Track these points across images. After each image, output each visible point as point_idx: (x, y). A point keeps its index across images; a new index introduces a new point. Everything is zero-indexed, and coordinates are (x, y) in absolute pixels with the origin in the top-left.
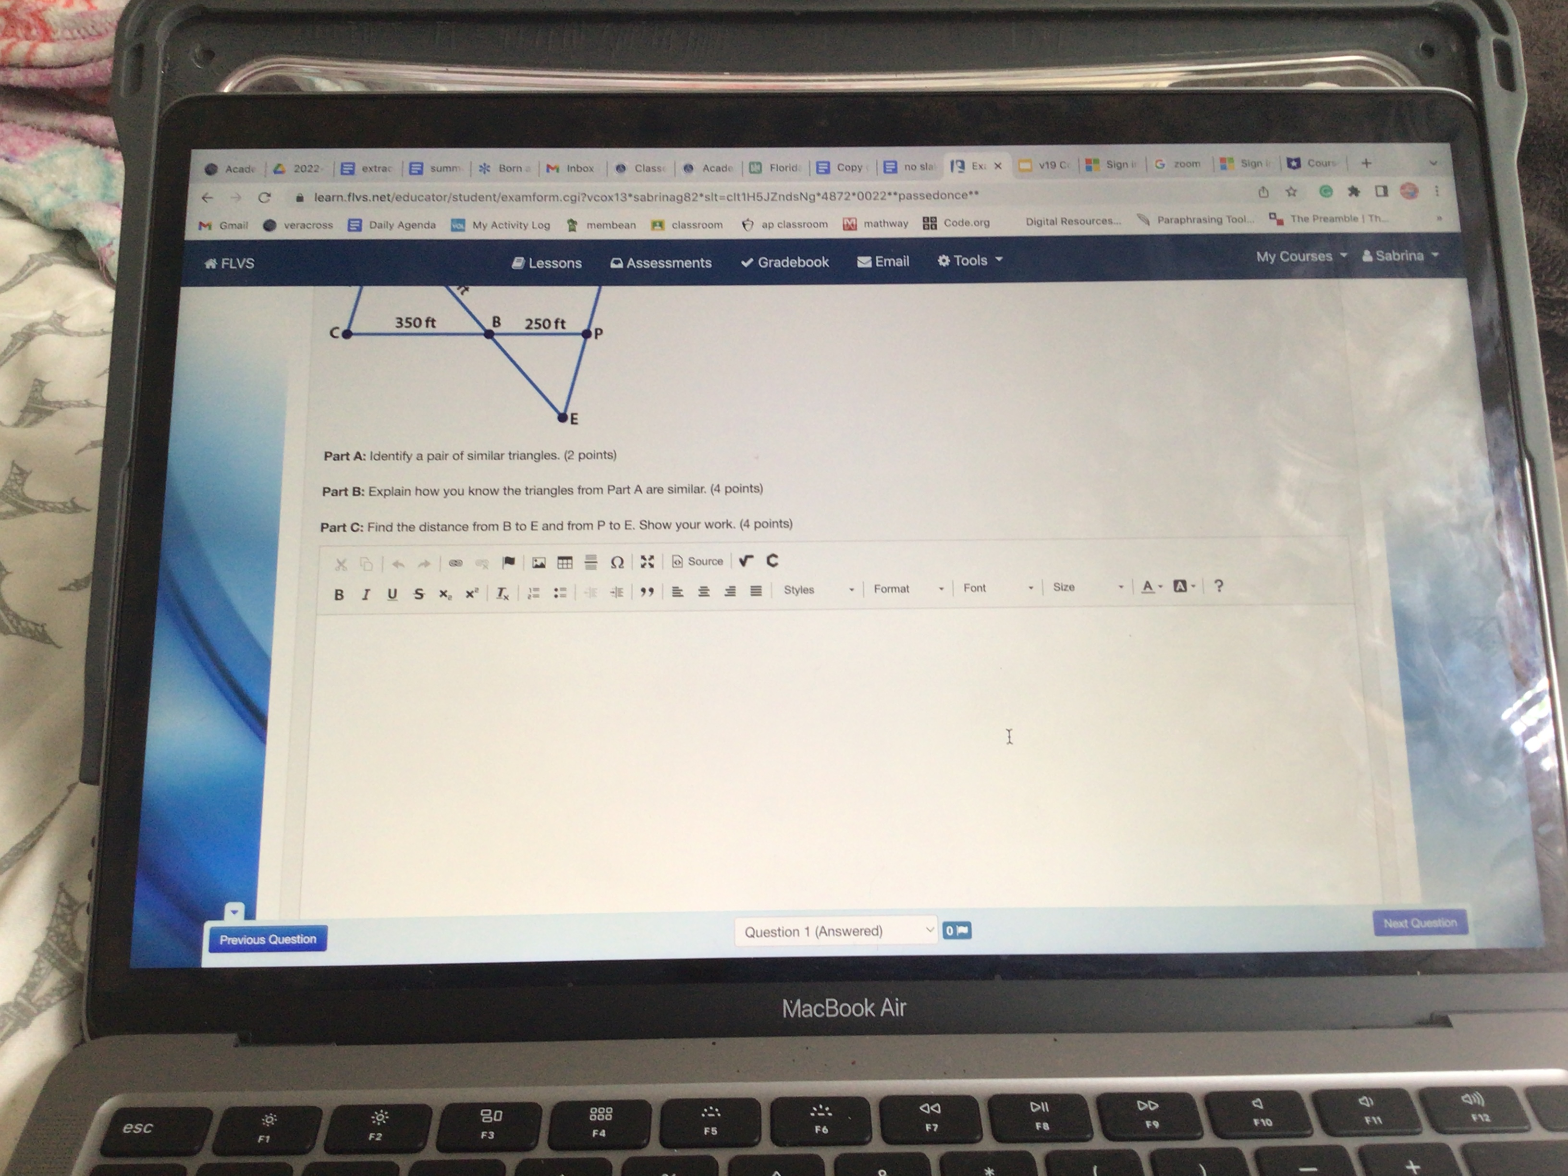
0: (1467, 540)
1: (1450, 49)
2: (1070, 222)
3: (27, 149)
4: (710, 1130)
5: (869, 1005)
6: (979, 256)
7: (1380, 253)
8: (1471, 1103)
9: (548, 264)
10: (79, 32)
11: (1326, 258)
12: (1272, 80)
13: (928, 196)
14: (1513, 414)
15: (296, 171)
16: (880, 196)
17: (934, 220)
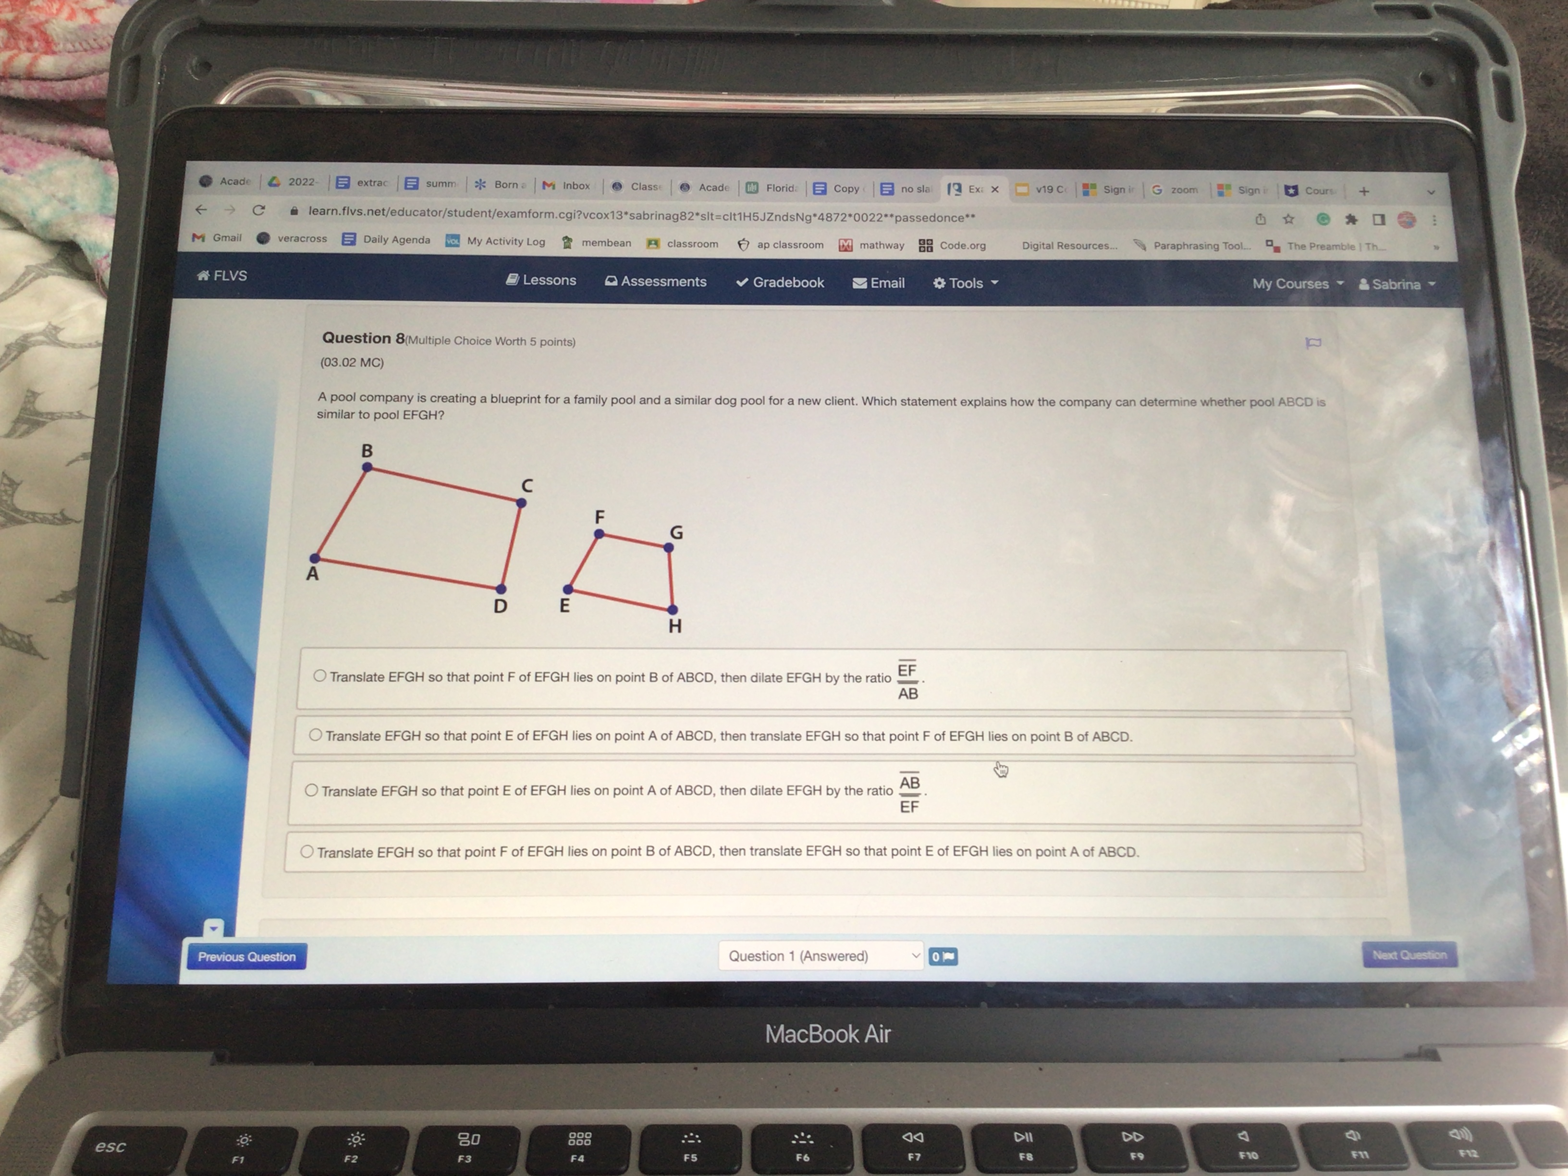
0: (1460, 570)
1: (1449, 78)
2: (1067, 246)
3: (27, 160)
4: (690, 1157)
5: (853, 1031)
6: (974, 279)
7: (1377, 282)
8: (1459, 1138)
9: (543, 281)
10: (81, 44)
11: (1323, 286)
12: (1270, 108)
13: (925, 219)
14: (1508, 444)
15: (291, 184)
16: (876, 218)
17: (930, 242)
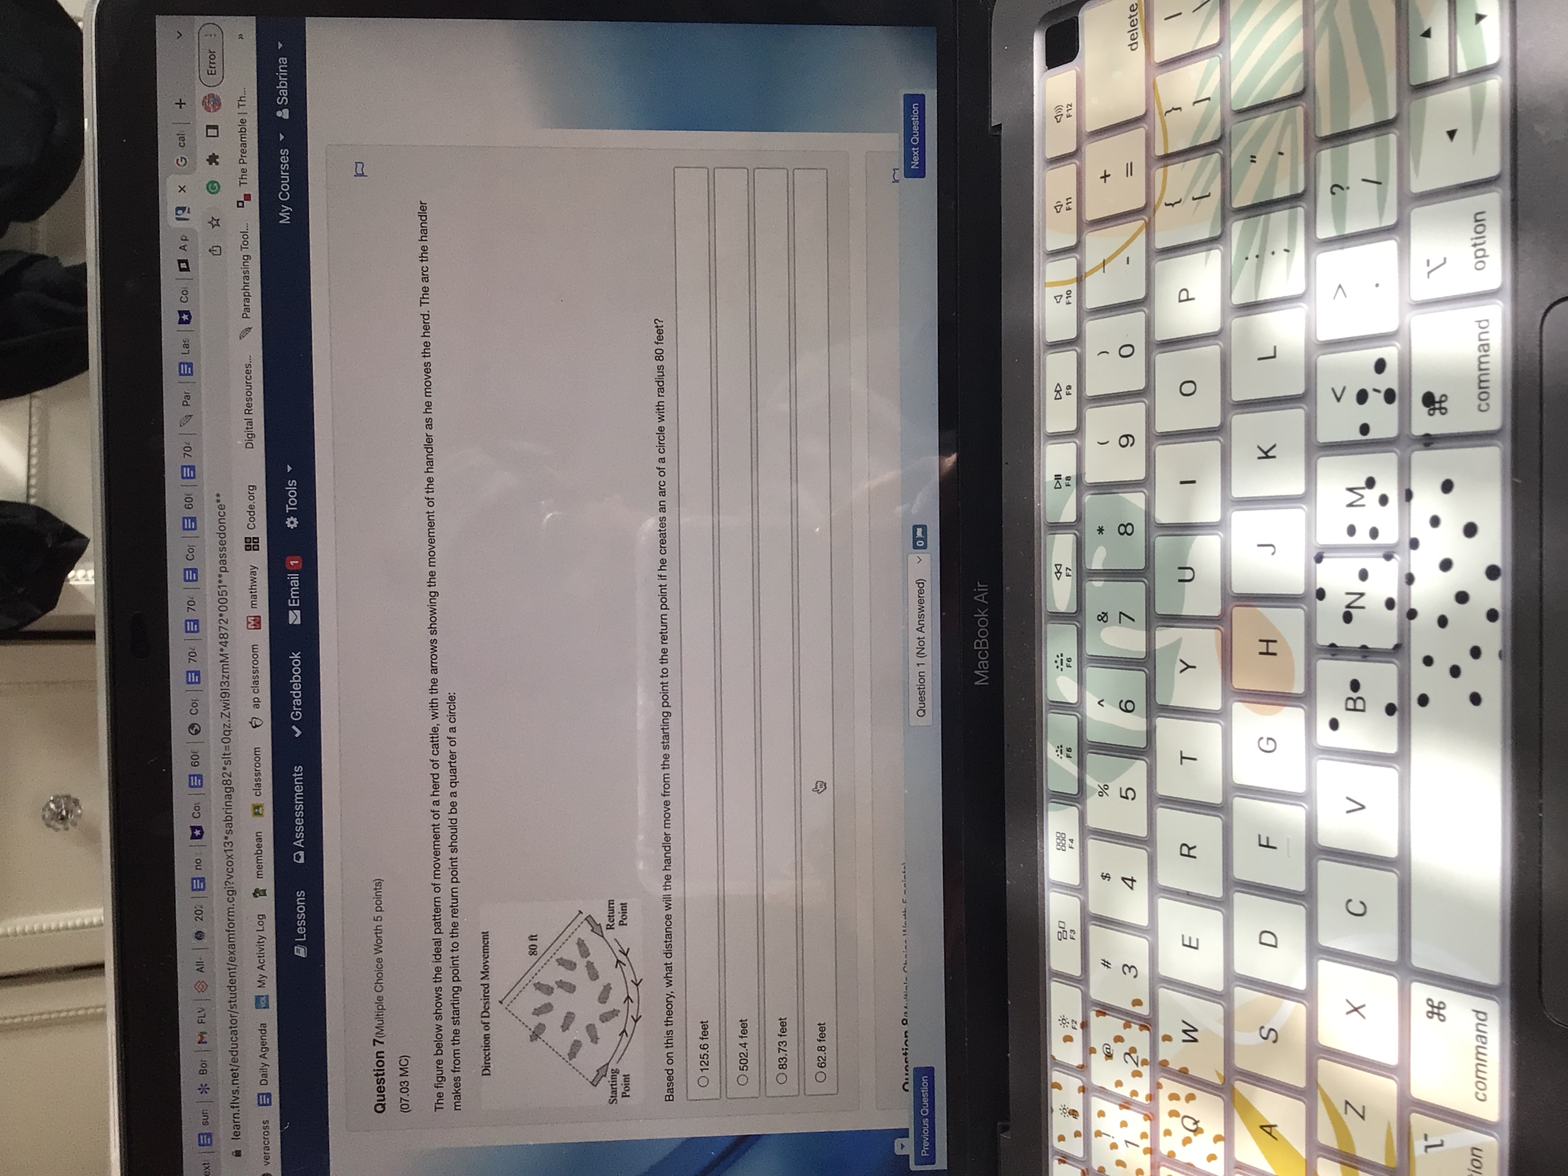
2: (249, 406)
5: (979, 613)
6: (287, 488)
7: (280, 101)
9: (302, 923)
11: (285, 155)
13: (222, 544)
16: (223, 590)
17: (248, 540)
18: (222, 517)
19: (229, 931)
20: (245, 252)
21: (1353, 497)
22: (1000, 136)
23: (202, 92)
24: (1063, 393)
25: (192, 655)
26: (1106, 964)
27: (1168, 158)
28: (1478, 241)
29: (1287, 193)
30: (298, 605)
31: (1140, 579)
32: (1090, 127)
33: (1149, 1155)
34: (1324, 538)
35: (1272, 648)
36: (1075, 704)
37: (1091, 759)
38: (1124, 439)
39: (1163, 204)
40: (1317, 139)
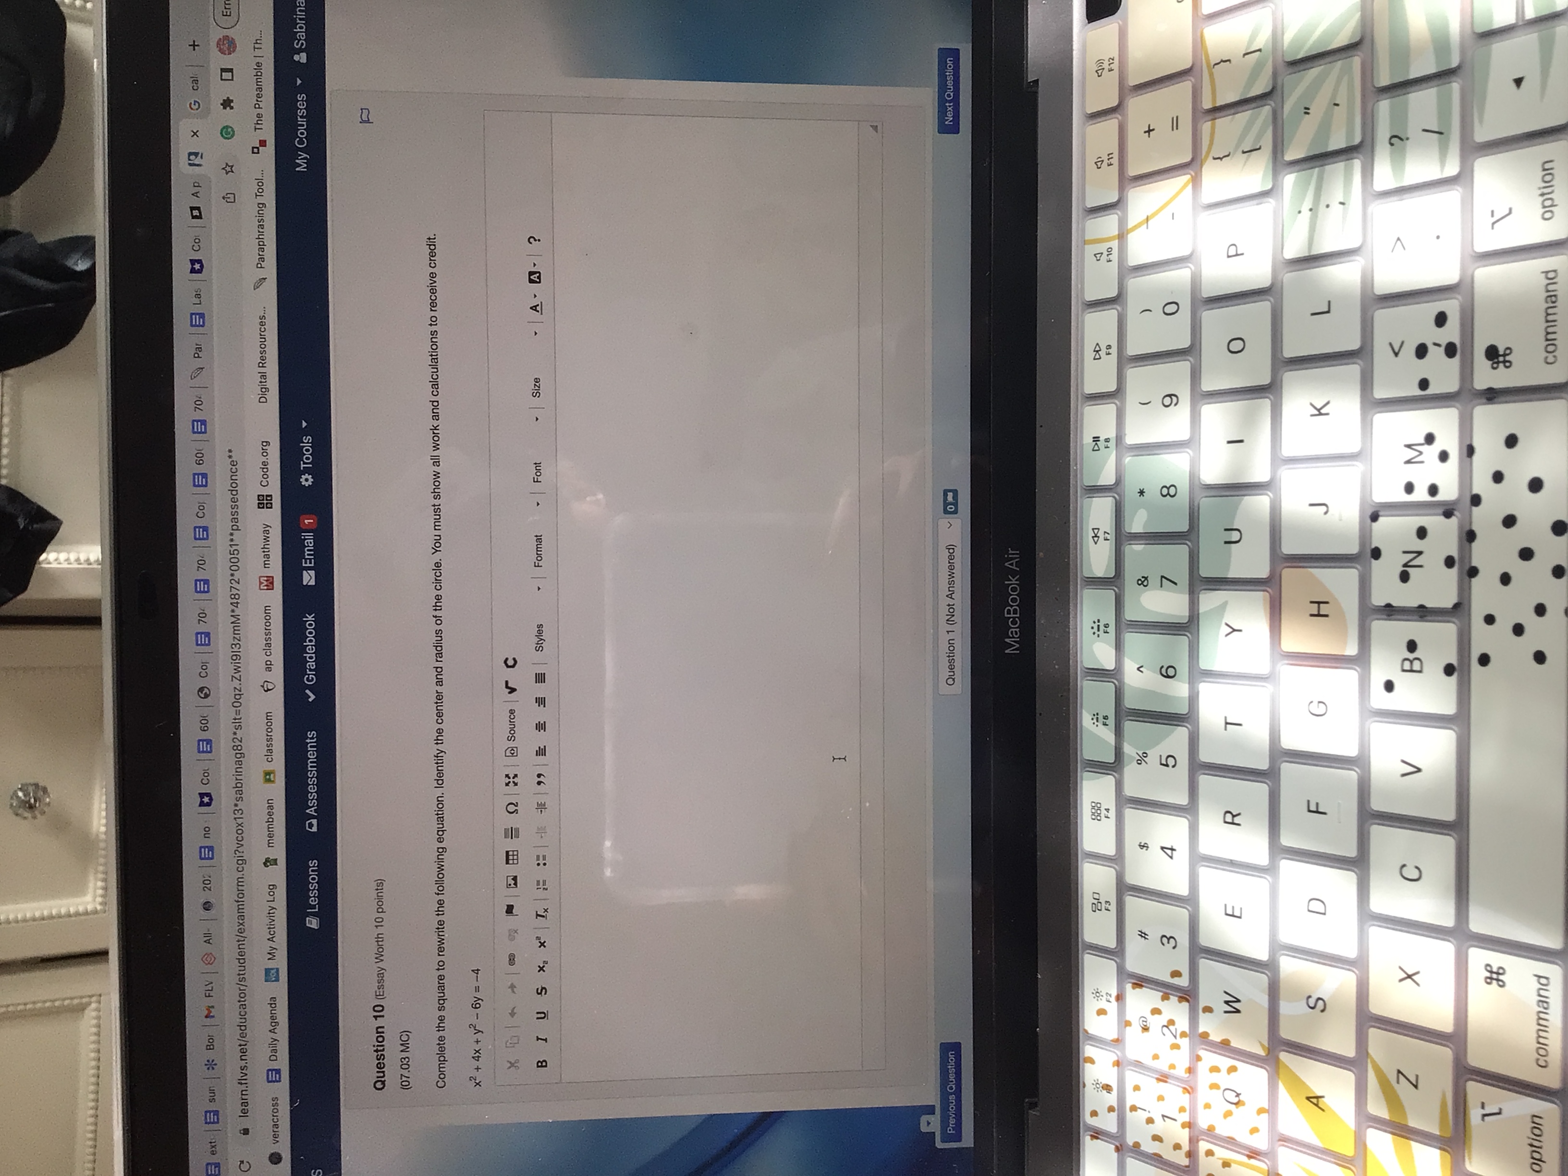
2: (263, 359)
6: (301, 445)
7: (297, 44)
9: (314, 893)
11: (302, 100)
13: (234, 501)
16: (235, 549)
17: (261, 498)
18: (234, 473)
19: (238, 901)
20: (260, 200)
21: (1411, 454)
22: (1037, 93)
23: (216, 34)
24: (1103, 353)
25: (202, 616)
26: (1143, 935)
27: (1217, 111)
28: (1546, 191)
29: (1342, 145)
30: (312, 565)
31: (1184, 541)
32: (1133, 81)
33: (1187, 1130)
34: (1381, 496)
35: (1324, 609)
36: (1113, 670)
37: (1129, 726)
38: (1168, 399)
39: (1210, 158)
40: (1372, 88)
